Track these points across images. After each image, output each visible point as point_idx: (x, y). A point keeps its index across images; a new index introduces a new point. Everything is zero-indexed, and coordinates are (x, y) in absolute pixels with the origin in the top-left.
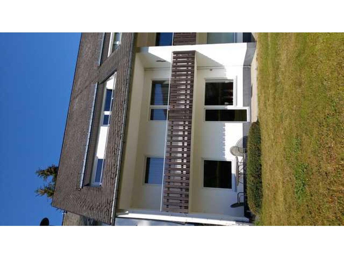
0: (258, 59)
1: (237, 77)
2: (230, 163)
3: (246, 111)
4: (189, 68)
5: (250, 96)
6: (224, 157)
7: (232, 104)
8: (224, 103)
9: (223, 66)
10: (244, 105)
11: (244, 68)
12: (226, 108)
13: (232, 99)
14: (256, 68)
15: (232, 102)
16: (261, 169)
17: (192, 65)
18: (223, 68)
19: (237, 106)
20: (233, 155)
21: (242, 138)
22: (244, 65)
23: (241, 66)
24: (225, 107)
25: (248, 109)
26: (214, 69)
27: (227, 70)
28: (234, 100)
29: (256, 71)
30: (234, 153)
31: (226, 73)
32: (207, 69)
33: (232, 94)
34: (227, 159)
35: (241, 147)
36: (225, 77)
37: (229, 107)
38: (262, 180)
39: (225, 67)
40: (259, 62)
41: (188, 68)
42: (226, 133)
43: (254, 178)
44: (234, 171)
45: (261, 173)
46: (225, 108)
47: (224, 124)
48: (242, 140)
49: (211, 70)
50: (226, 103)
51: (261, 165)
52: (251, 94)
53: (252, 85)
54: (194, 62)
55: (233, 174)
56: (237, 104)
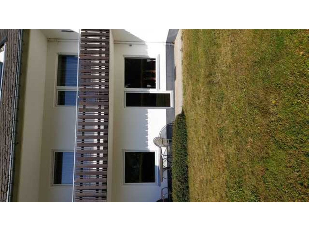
0: (183, 38)
1: (159, 56)
2: (153, 154)
3: (169, 95)
4: (103, 44)
5: (174, 79)
6: (147, 148)
7: (155, 88)
8: (146, 86)
9: (145, 42)
10: (167, 89)
11: (167, 45)
12: (149, 92)
13: (155, 81)
14: (181, 49)
15: (155, 84)
16: (187, 171)
17: (107, 40)
18: (144, 44)
19: (160, 90)
20: (157, 145)
21: (166, 126)
22: (167, 43)
23: (164, 43)
24: (147, 90)
25: (172, 92)
26: (134, 44)
27: (148, 47)
28: (157, 83)
29: (181, 52)
30: (158, 144)
31: (148, 50)
32: (126, 44)
33: (154, 75)
34: (150, 150)
35: (165, 138)
36: (146, 55)
37: (152, 91)
38: (189, 184)
39: (146, 43)
40: (184, 43)
41: (101, 44)
42: (149, 120)
43: (180, 182)
44: (157, 163)
45: (187, 175)
46: (147, 92)
47: (147, 111)
48: (166, 128)
49: (131, 45)
50: (148, 86)
51: (187, 167)
52: (174, 76)
53: (175, 66)
54: (109, 37)
55: (157, 166)
56: (160, 88)
